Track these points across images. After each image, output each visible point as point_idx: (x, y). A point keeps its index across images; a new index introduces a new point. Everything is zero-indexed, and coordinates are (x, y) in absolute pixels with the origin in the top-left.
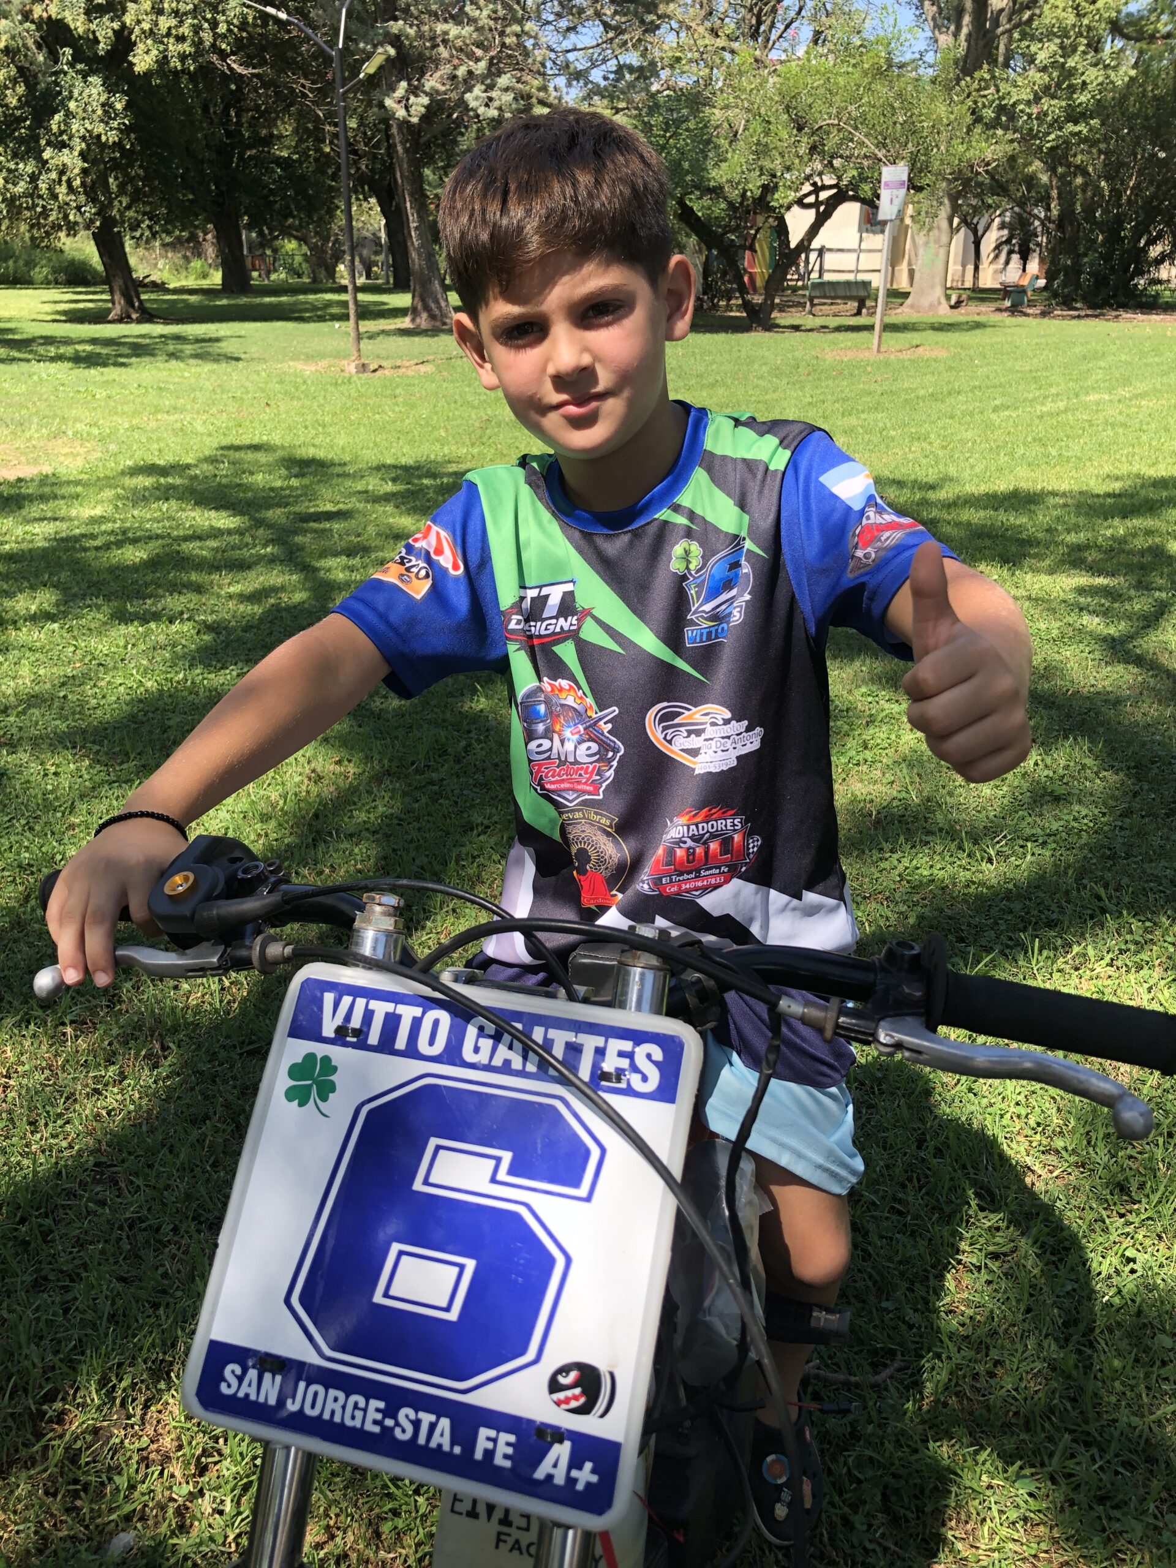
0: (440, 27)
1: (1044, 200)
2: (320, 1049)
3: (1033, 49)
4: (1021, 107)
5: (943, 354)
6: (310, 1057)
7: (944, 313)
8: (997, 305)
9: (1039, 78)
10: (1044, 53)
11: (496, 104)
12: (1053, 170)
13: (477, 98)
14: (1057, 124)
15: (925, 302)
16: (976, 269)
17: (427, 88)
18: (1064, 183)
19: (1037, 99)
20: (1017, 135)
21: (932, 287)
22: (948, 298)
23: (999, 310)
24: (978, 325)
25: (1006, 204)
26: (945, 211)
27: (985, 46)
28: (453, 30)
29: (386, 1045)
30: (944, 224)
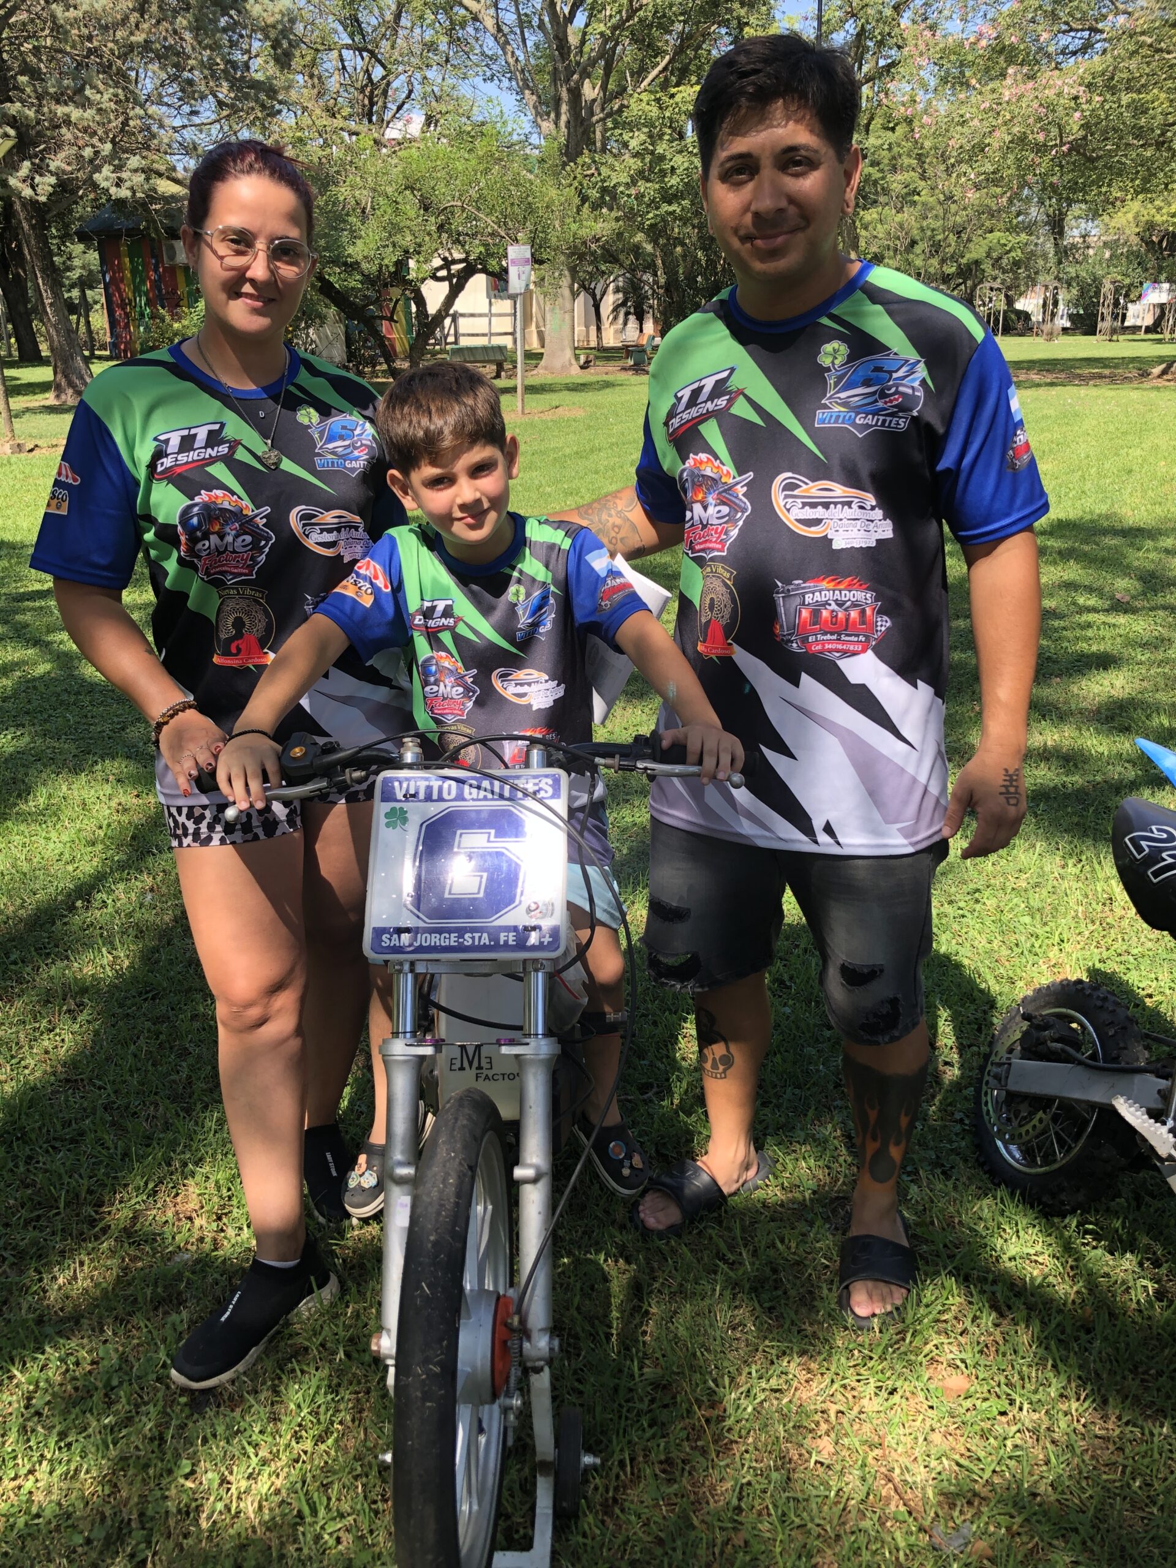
0: (61, 110)
1: (651, 267)
2: (397, 805)
3: (626, 137)
4: (621, 189)
5: (580, 414)
6: (393, 809)
7: (576, 374)
8: (621, 363)
9: (635, 164)
10: (636, 140)
11: (128, 184)
12: (655, 242)
13: (107, 179)
14: (653, 204)
15: (558, 363)
16: (599, 329)
17: (52, 168)
18: (667, 253)
19: (634, 183)
20: (620, 213)
21: (563, 350)
22: (577, 357)
23: (624, 369)
24: (607, 385)
25: (618, 271)
26: (566, 281)
27: (584, 133)
28: (76, 114)
29: (429, 798)
30: (566, 292)
